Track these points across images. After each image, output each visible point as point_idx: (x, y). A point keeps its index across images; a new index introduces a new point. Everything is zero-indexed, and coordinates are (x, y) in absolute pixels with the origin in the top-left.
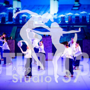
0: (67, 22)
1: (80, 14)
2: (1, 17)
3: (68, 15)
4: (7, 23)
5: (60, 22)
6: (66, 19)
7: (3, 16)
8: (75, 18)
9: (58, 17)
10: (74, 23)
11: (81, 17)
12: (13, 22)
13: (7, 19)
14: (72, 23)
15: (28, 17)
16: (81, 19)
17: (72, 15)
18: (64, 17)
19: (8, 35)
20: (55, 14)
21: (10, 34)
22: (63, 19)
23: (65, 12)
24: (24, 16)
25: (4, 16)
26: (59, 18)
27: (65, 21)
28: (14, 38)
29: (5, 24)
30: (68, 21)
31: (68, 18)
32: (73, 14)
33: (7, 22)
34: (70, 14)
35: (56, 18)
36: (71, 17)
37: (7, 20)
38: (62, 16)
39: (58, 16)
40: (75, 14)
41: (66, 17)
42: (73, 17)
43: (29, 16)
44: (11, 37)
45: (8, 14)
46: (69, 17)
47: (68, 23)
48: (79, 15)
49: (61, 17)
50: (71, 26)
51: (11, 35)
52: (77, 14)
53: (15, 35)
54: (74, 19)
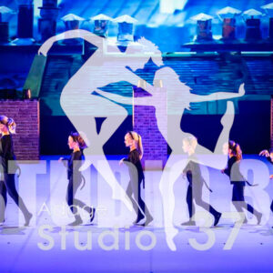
0: (217, 37)
1: (263, 11)
3: (223, 15)
4: (12, 44)
5: (195, 38)
6: (213, 30)
8: (245, 25)
9: (188, 22)
10: (242, 40)
11: (265, 21)
12: (33, 40)
13: (13, 27)
14: (235, 42)
15: (86, 23)
16: (265, 29)
17: (236, 15)
18: (207, 22)
19: (17, 82)
20: (177, 12)
21: (25, 79)
22: (205, 28)
23: (211, 5)
24: (71, 19)
25: (4, 20)
26: (190, 25)
27: (211, 34)
28: (37, 95)
29: (6, 45)
30: (223, 35)
31: (222, 24)
32: (238, 12)
33: (13, 38)
34: (228, 10)
35: (181, 25)
36: (233, 21)
37: (12, 32)
38: (202, 17)
39: (187, 18)
40: (246, 12)
41: (214, 22)
42: (240, 22)
43: (88, 20)
44: (26, 91)
45: (16, 13)
46: (225, 20)
47: (221, 42)
48: (260, 13)
49: (199, 22)
50: (233, 53)
51: (28, 82)
52: (252, 12)
53: (43, 83)
54: (241, 28)
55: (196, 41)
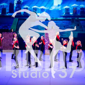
0: (71, 13)
2: (1, 8)
3: (73, 7)
4: (7, 15)
5: (64, 13)
6: (70, 11)
7: (3, 7)
9: (62, 8)
10: (79, 14)
13: (8, 10)
14: (77, 15)
17: (77, 6)
19: (9, 27)
20: (59, 5)
23: (69, 3)
27: (69, 13)
28: (15, 31)
29: (5, 15)
30: (73, 13)
32: (78, 6)
33: (8, 13)
34: (75, 5)
35: (60, 9)
36: (76, 8)
38: (67, 7)
40: (80, 6)
41: (70, 9)
42: (79, 9)
43: (31, 8)
44: (11, 30)
45: (9, 5)
46: (74, 8)
47: (72, 15)
48: (84, 6)
49: (66, 9)
50: (76, 18)
51: (12, 27)
52: (82, 6)
55: (65, 14)
